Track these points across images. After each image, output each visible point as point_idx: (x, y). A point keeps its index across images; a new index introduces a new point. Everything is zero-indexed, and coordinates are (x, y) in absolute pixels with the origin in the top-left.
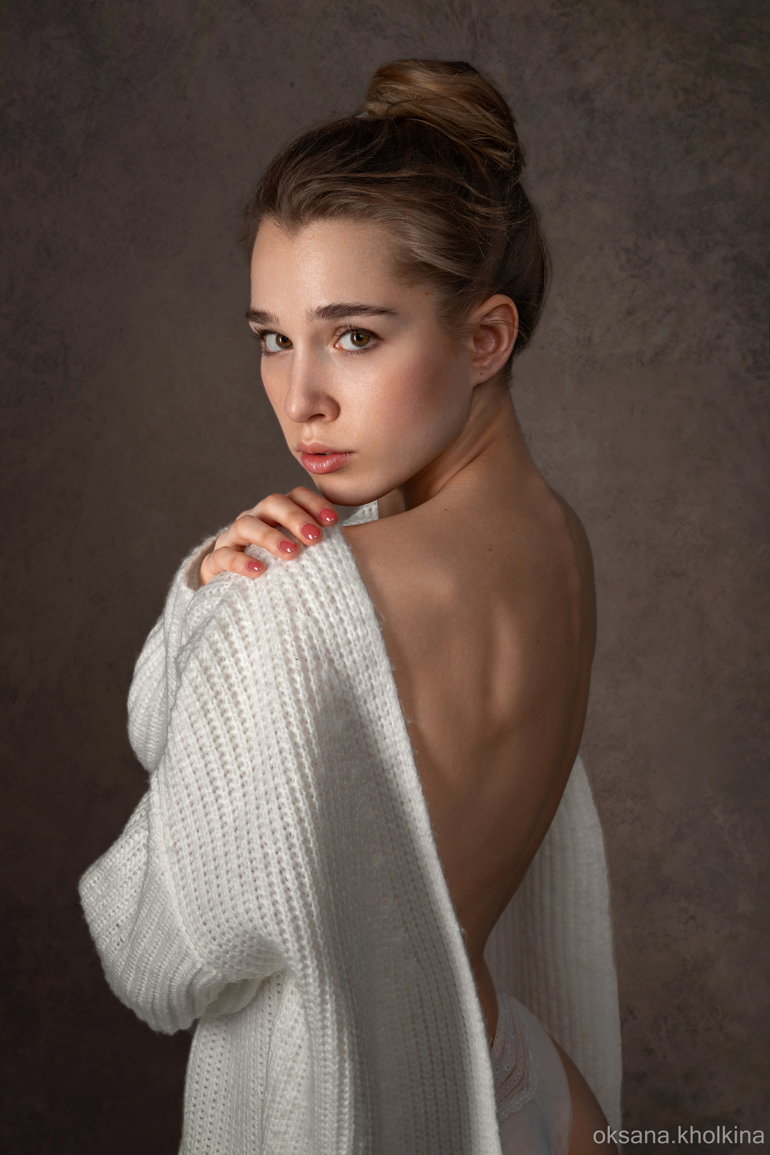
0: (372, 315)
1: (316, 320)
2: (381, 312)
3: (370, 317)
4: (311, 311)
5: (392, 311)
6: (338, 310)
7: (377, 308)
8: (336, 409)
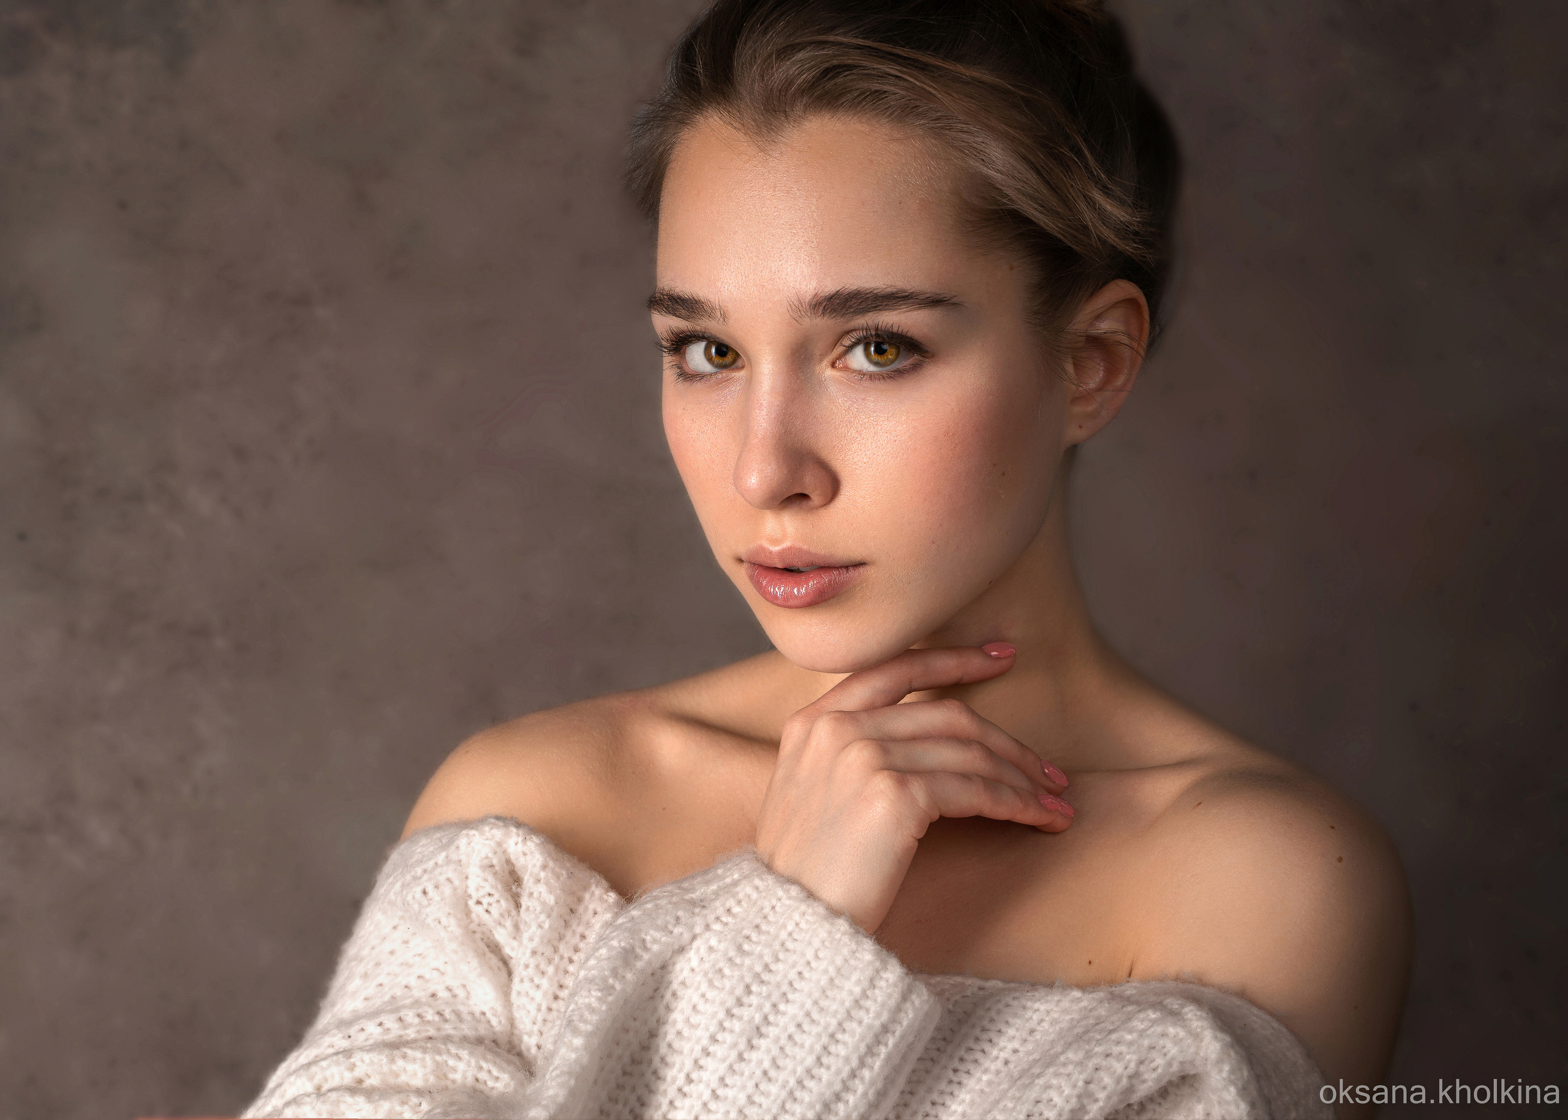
0: (919, 308)
1: (807, 320)
2: (934, 302)
3: (916, 313)
4: (801, 304)
5: (953, 300)
6: (854, 301)
7: (928, 295)
8: (833, 486)
